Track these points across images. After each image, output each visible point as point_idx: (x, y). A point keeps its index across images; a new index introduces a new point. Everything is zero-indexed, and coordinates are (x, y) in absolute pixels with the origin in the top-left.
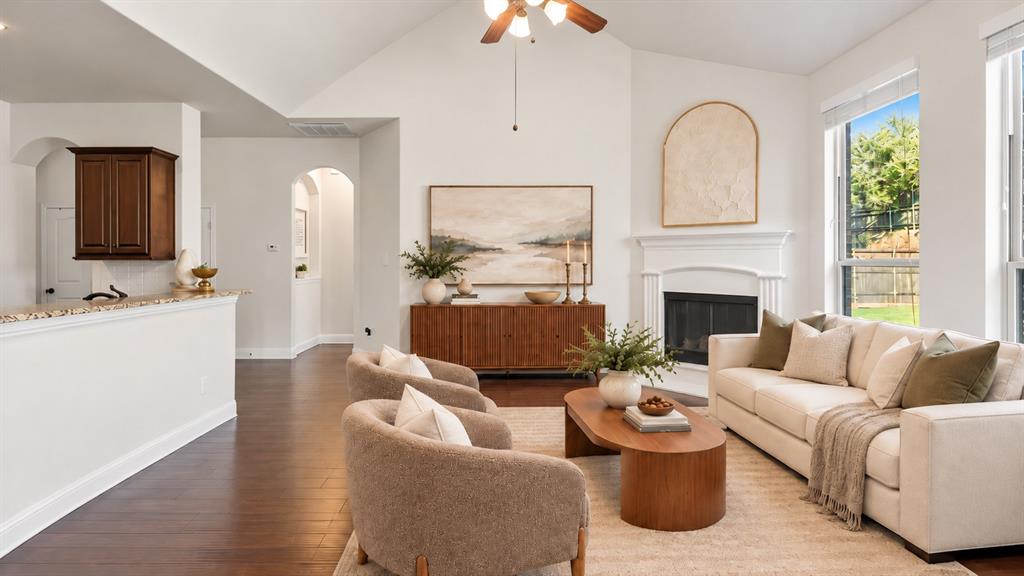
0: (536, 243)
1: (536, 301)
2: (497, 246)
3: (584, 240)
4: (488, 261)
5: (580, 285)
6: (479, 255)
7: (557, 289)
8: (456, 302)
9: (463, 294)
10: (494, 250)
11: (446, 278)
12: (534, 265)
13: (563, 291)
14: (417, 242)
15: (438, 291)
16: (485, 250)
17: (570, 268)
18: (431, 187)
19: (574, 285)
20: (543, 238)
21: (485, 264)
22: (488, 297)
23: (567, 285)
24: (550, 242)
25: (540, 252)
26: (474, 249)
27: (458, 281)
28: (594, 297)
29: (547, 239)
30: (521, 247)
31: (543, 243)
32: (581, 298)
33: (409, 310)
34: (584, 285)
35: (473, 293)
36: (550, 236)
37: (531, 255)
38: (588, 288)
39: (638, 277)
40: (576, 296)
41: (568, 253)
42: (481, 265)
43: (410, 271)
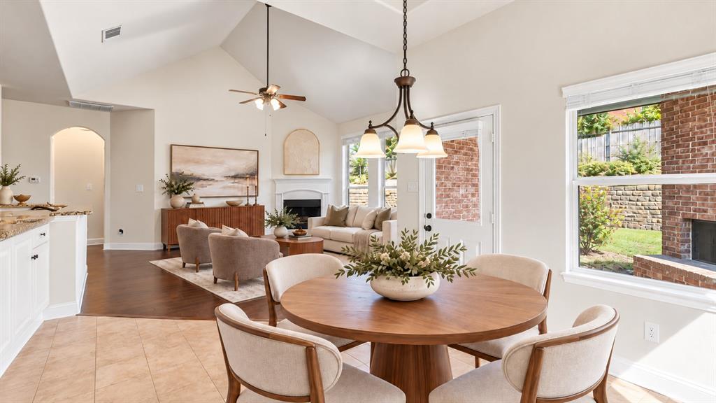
0: (232, 177)
1: (232, 205)
2: (212, 178)
3: (254, 175)
4: (207, 185)
5: (253, 196)
6: (200, 182)
7: (242, 199)
8: (192, 206)
9: (194, 202)
10: (210, 180)
11: (184, 194)
12: (231, 187)
13: (245, 199)
14: (167, 175)
15: (181, 201)
16: (205, 180)
17: (249, 189)
18: (171, 146)
19: (250, 196)
20: (235, 174)
21: (206, 187)
22: (208, 204)
23: (247, 196)
24: (238, 177)
25: (233, 181)
26: (199, 179)
27: (191, 195)
28: (260, 203)
29: (237, 175)
30: (224, 179)
31: (235, 177)
32: (254, 203)
33: (160, 211)
34: (256, 196)
35: (201, 201)
37: (229, 183)
38: (257, 198)
39: (274, 195)
40: (252, 202)
41: (248, 182)
42: (202, 186)
43: (164, 190)
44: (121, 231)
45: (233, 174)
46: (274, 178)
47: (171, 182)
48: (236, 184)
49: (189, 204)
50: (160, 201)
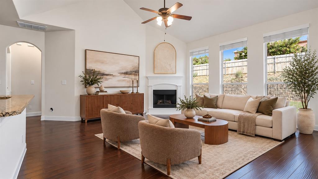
0: (124, 73)
1: (123, 93)
2: (111, 74)
3: (136, 72)
4: (108, 79)
6: (105, 77)
8: (100, 94)
9: (102, 91)
10: (110, 75)
11: (96, 85)
12: (123, 80)
13: (131, 89)
14: (83, 72)
15: (93, 89)
16: (107, 75)
17: (134, 82)
19: (134, 87)
20: (126, 71)
21: (108, 80)
22: (110, 92)
23: (133, 87)
24: (128, 73)
25: (124, 76)
26: (103, 74)
27: (100, 86)
28: (140, 91)
29: (127, 72)
30: (119, 74)
31: (126, 73)
33: (79, 97)
34: (137, 87)
35: (105, 90)
36: (128, 71)
37: (121, 77)
38: (138, 88)
39: (148, 87)
40: (135, 91)
41: (133, 77)
42: (106, 80)
43: (82, 83)
44: (51, 109)
45: (124, 71)
46: (148, 76)
47: (86, 77)
48: (126, 79)
49: (98, 92)
50: (78, 90)
